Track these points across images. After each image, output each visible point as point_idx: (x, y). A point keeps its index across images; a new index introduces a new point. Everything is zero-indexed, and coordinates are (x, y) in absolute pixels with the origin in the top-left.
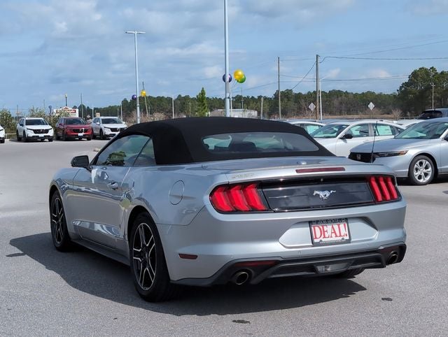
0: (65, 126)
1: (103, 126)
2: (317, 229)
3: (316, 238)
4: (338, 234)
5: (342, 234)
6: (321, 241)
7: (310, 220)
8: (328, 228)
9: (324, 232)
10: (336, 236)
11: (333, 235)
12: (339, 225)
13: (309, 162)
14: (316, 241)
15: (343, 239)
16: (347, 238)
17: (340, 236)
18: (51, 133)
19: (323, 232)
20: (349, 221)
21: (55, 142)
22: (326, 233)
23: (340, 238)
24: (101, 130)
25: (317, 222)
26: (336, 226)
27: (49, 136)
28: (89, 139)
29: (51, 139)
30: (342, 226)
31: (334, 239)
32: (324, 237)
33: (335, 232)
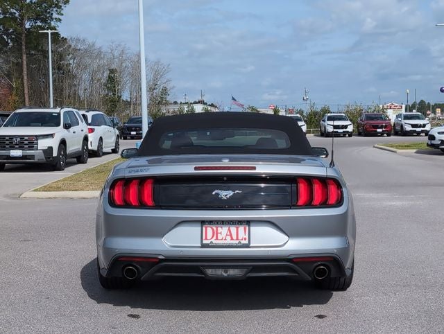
0: (366, 122)
1: (404, 122)
2: (209, 230)
3: (206, 239)
4: (234, 237)
5: (240, 238)
6: (212, 242)
7: (203, 219)
8: (223, 230)
9: (217, 233)
10: (232, 239)
11: (229, 238)
12: (237, 228)
13: (231, 160)
14: (205, 242)
15: (240, 242)
16: (247, 242)
17: (237, 239)
18: (350, 129)
19: (215, 234)
20: (251, 224)
21: (354, 138)
22: (219, 235)
23: (237, 242)
24: (402, 126)
25: (211, 222)
26: (233, 229)
27: (348, 132)
28: (389, 135)
29: (350, 135)
30: (241, 229)
31: (229, 241)
32: (217, 239)
33: (231, 235)
